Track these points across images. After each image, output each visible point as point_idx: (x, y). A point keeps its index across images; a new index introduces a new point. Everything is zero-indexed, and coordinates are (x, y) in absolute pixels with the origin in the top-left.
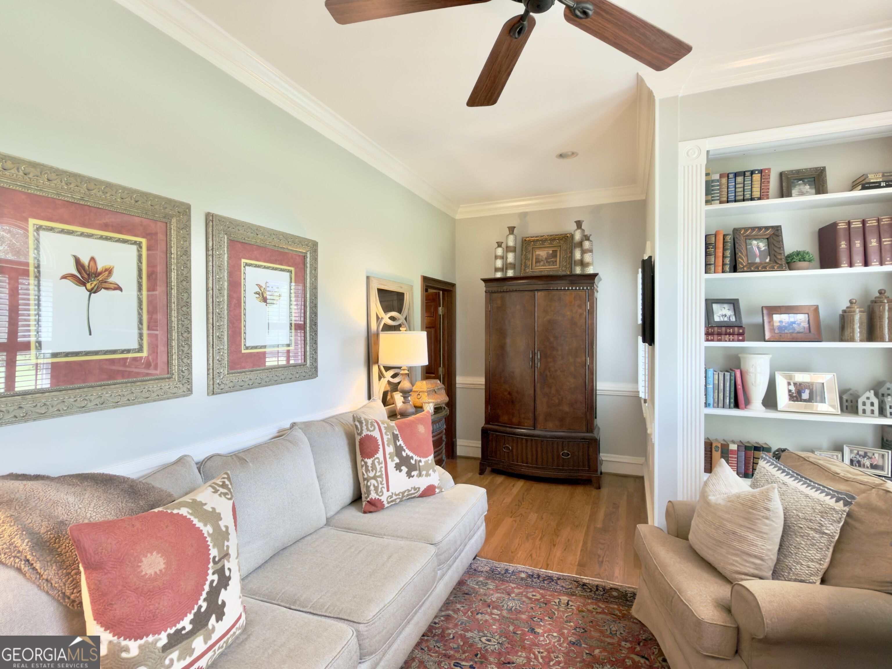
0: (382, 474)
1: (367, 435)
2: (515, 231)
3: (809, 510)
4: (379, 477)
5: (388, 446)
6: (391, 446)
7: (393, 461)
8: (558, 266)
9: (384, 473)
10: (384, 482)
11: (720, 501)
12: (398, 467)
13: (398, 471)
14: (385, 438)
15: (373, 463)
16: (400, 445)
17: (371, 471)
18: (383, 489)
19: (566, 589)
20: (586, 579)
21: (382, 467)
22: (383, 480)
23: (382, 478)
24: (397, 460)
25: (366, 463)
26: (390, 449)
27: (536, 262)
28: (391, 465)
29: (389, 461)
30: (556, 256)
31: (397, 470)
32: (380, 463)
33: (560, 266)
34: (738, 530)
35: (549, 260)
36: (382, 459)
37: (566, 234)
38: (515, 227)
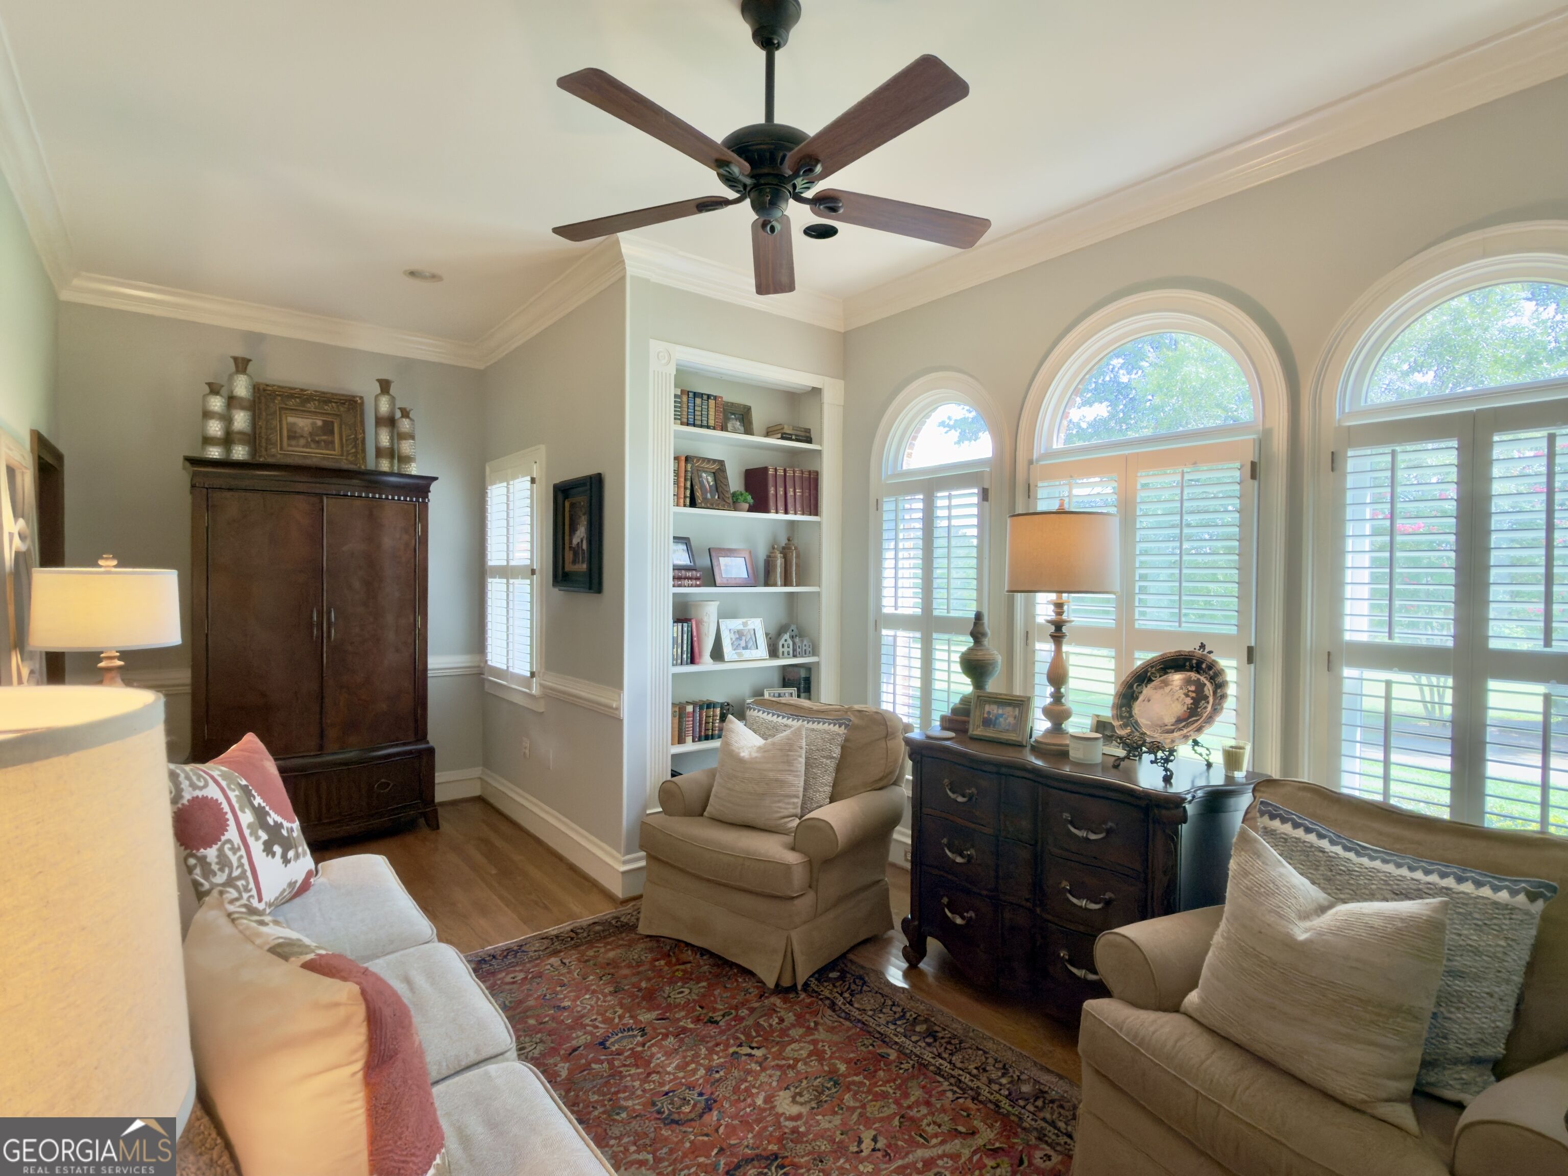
0: (244, 872)
1: (195, 799)
2: (250, 368)
3: (820, 742)
4: (238, 878)
5: (243, 811)
6: (247, 810)
7: (257, 838)
8: (337, 451)
9: (247, 867)
10: (252, 885)
11: (754, 755)
12: (268, 849)
13: (270, 856)
14: (232, 795)
15: (221, 854)
16: (259, 804)
17: (219, 873)
18: (251, 900)
19: (543, 951)
20: (553, 930)
21: (241, 857)
22: (248, 883)
23: (246, 879)
24: (264, 836)
25: (203, 860)
26: (247, 818)
27: (289, 438)
28: (257, 848)
29: (251, 840)
30: (332, 432)
31: (267, 855)
32: (235, 850)
33: (342, 451)
34: (779, 776)
35: (317, 439)
36: (237, 841)
37: (354, 397)
38: (250, 360)
